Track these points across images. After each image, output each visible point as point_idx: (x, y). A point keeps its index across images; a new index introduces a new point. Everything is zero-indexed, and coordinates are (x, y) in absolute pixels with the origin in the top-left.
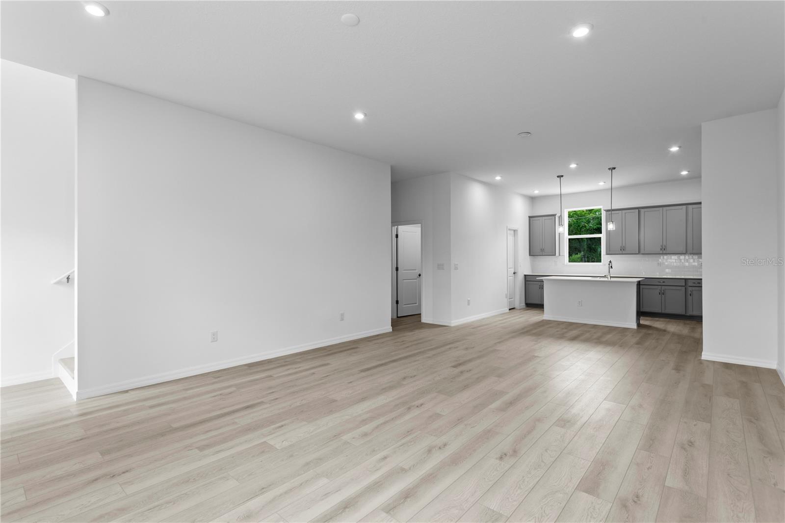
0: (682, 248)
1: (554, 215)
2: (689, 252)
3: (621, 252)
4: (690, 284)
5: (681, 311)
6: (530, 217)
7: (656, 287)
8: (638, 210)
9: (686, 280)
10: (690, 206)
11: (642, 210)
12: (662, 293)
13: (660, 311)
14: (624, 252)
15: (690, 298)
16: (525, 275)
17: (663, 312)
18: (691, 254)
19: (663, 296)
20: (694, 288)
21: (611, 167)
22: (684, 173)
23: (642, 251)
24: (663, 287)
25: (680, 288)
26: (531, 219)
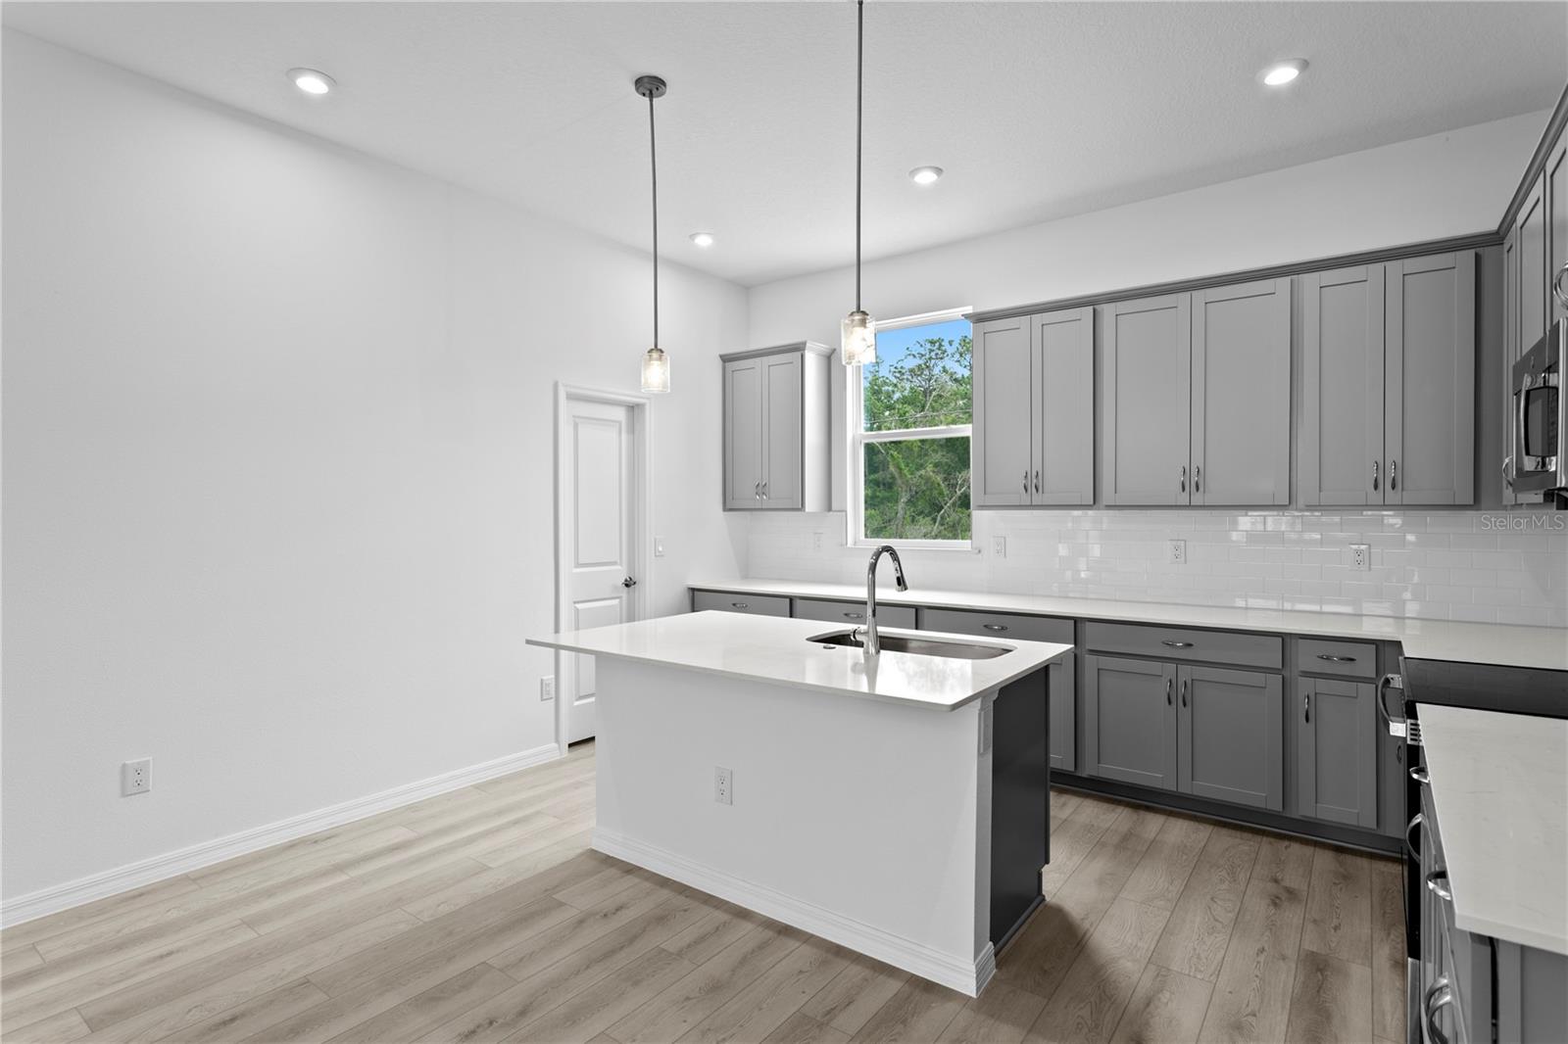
0: (1273, 485)
1: (798, 348)
2: (1301, 502)
3: (1028, 499)
4: (1306, 659)
5: (1261, 794)
6: (726, 359)
7: (1155, 667)
8: (1090, 309)
9: (1284, 638)
10: (1310, 281)
11: (1108, 311)
12: (1181, 698)
13: (1169, 786)
14: (1037, 499)
15: (1303, 731)
16: (693, 590)
17: (1185, 788)
18: (1310, 508)
19: (1185, 713)
20: (1322, 685)
23: (1107, 494)
24: (1186, 673)
25: (1258, 678)
26: (731, 366)
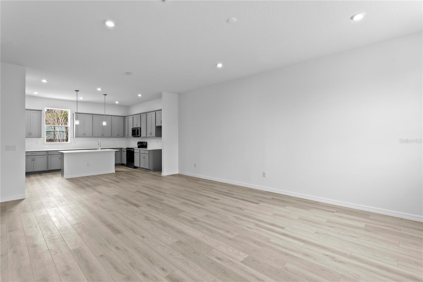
3: (83, 136)
11: (94, 116)
14: (85, 136)
21: (106, 94)
22: (117, 102)
23: (94, 136)
